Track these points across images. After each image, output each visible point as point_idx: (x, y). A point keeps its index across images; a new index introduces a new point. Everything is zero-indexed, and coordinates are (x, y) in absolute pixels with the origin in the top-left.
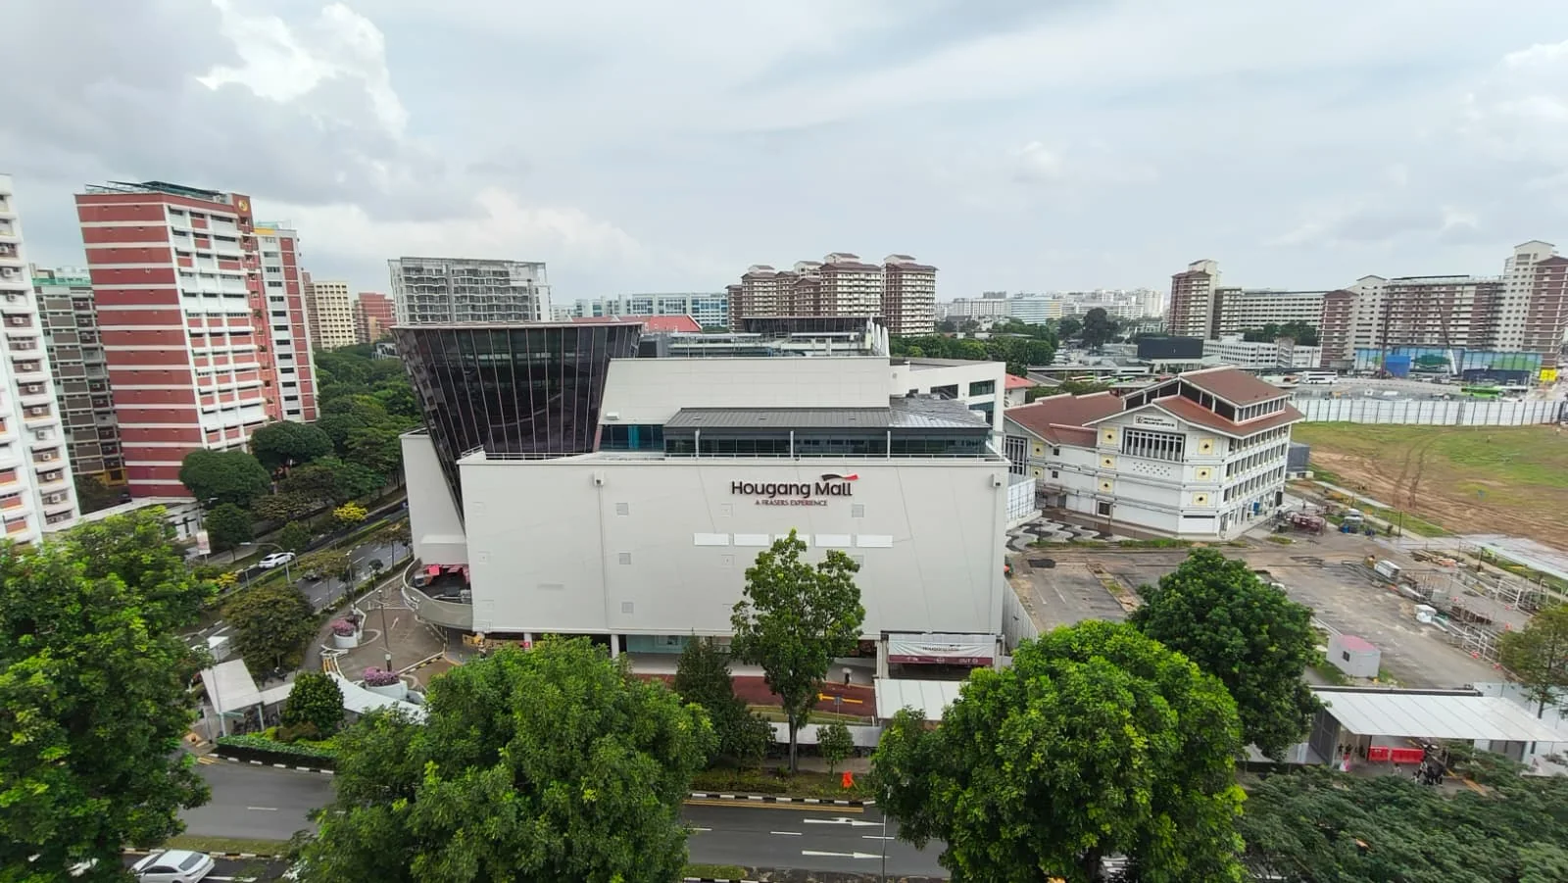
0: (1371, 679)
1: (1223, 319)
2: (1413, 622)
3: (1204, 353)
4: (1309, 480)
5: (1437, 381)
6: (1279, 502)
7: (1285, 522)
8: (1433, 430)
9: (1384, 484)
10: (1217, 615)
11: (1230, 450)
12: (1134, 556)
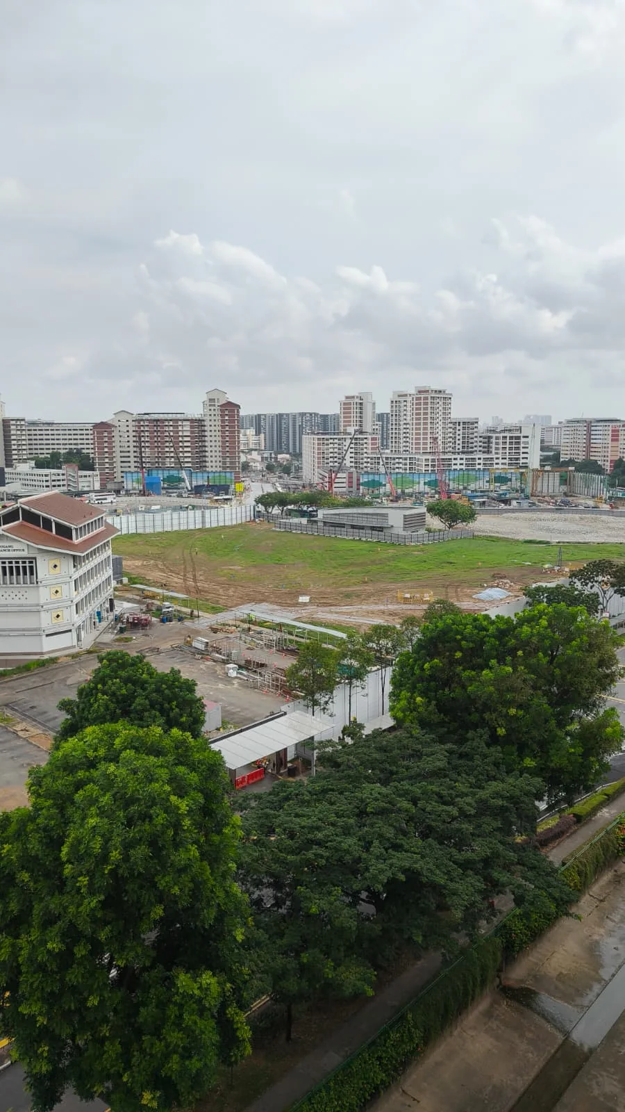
0: (218, 729)
1: (13, 447)
2: (227, 679)
3: (7, 481)
4: (125, 585)
5: (180, 496)
6: (112, 607)
7: (123, 623)
8: (189, 533)
9: (176, 580)
10: (139, 704)
11: (74, 566)
12: (10, 684)
